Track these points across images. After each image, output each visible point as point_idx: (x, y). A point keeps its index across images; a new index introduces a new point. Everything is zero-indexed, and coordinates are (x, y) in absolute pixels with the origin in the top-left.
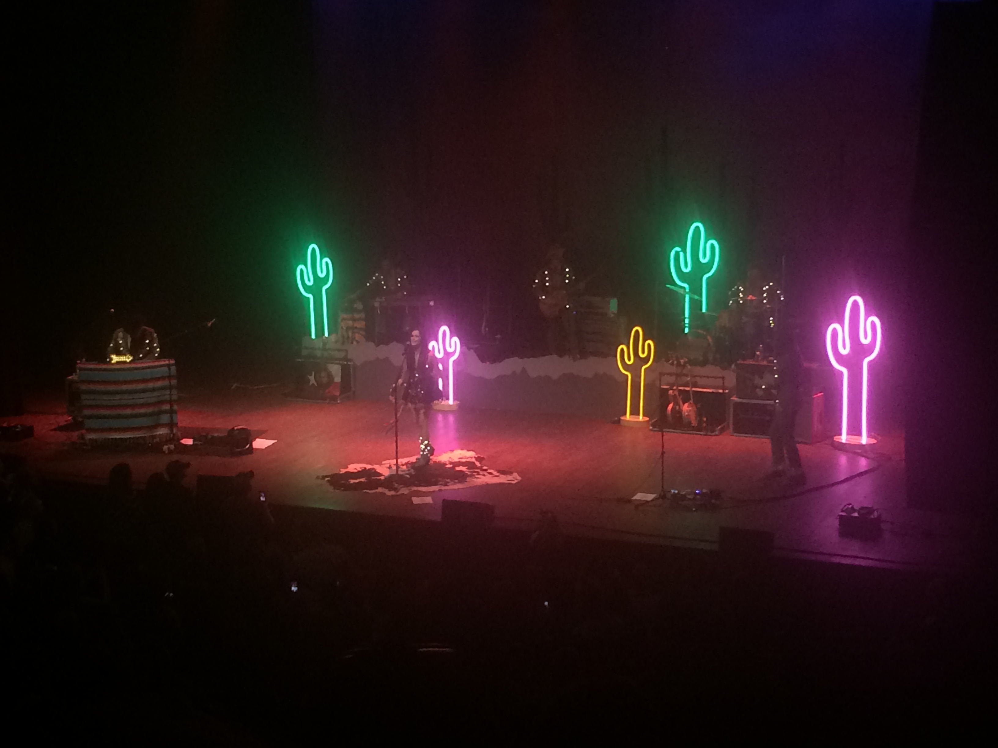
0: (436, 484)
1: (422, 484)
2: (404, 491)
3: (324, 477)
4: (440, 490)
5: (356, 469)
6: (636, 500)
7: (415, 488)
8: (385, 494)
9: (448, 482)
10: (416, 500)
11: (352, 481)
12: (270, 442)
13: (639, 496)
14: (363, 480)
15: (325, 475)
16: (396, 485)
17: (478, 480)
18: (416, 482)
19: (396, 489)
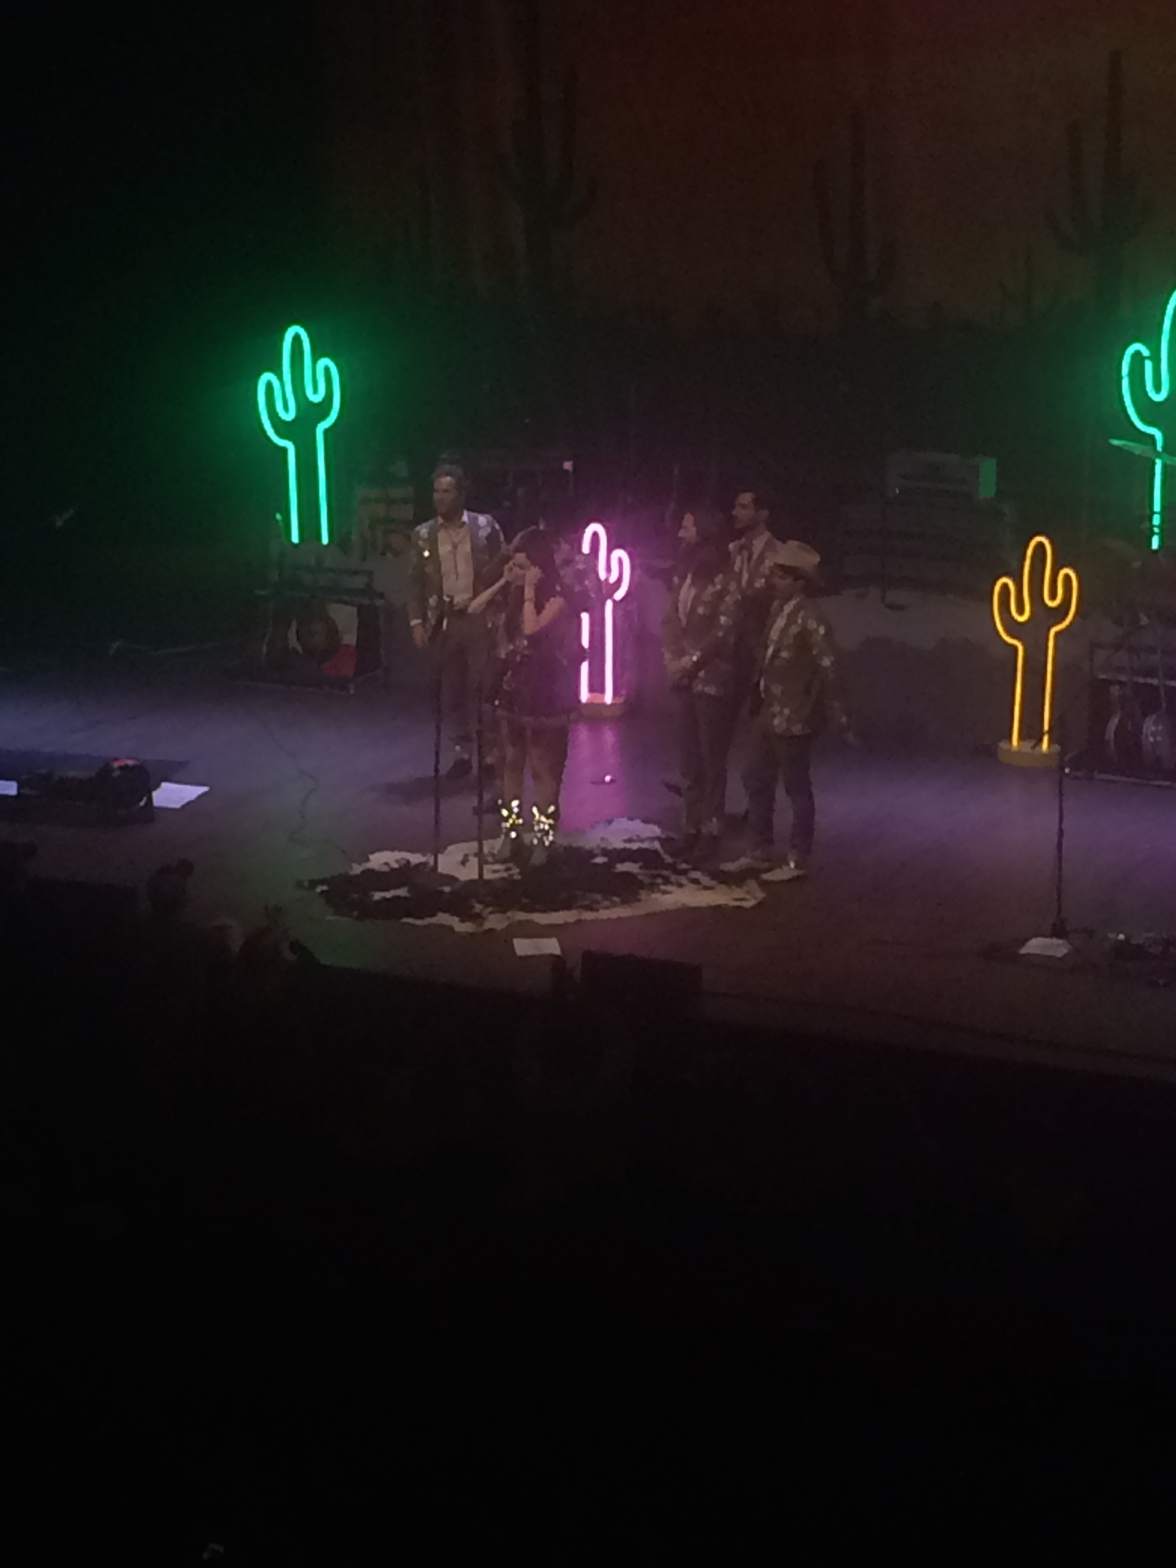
0: (567, 907)
1: (537, 906)
2: (495, 921)
3: (314, 883)
4: (579, 922)
5: (387, 864)
6: (1029, 955)
7: (521, 916)
8: (451, 929)
9: (597, 902)
10: (523, 947)
11: (378, 896)
12: (192, 792)
13: (1036, 946)
14: (402, 892)
15: (316, 877)
16: (478, 907)
17: (667, 897)
18: (525, 900)
19: (478, 918)
